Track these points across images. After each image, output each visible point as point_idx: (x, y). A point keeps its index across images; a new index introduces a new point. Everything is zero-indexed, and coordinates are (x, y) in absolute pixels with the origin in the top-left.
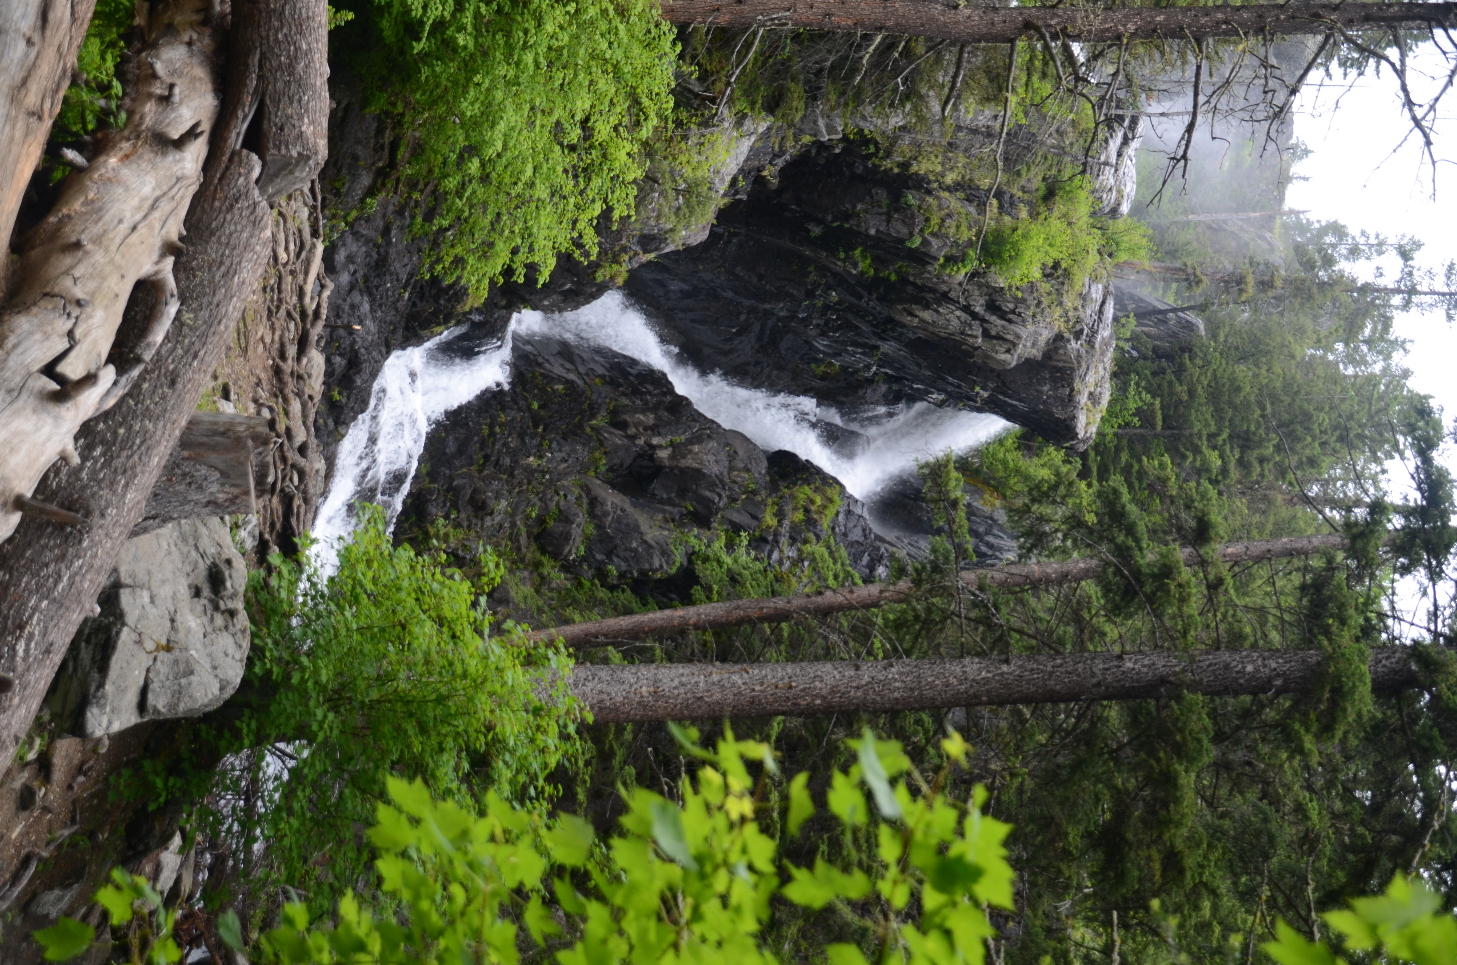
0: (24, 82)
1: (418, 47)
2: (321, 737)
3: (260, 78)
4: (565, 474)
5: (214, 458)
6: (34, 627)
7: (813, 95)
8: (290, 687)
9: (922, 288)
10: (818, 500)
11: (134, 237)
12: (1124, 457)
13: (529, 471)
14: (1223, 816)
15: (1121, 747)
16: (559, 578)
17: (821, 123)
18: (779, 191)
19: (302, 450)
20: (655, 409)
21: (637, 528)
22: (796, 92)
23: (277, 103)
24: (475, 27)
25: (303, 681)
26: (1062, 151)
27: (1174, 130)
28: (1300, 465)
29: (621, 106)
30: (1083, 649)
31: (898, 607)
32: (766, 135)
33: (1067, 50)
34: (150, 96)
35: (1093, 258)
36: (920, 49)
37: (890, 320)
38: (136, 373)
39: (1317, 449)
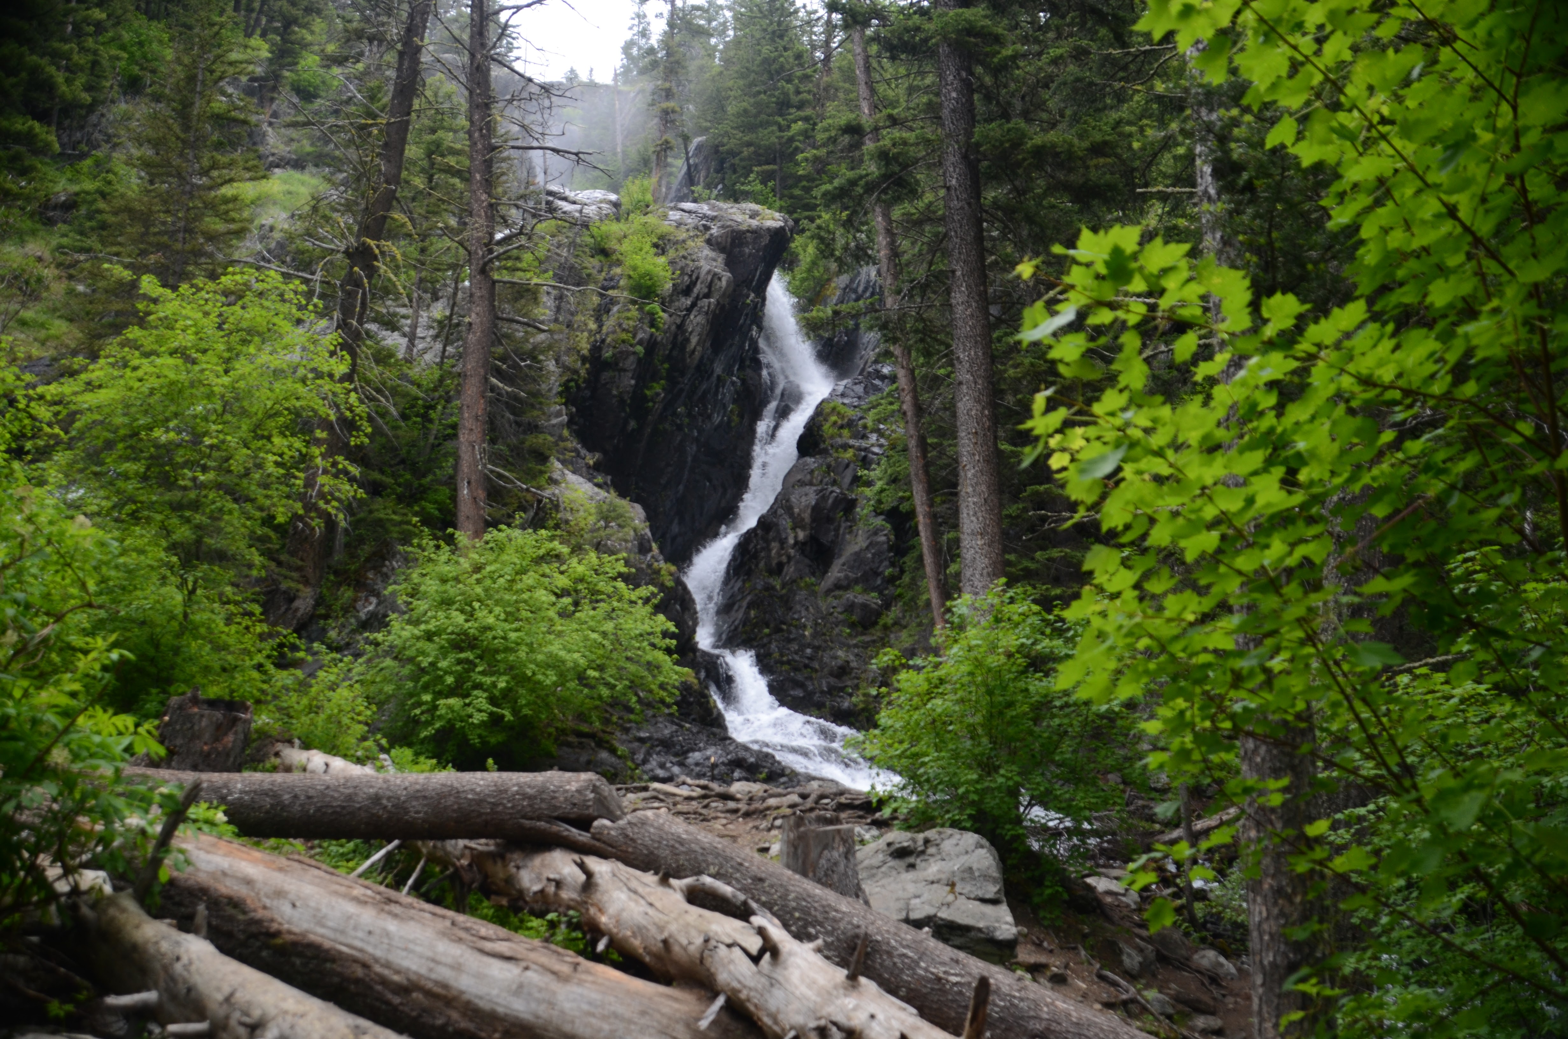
0: (554, 973)
1: (508, 716)
2: (1017, 779)
3: (539, 819)
4: (818, 609)
5: (813, 855)
6: (940, 970)
7: (534, 428)
8: (981, 801)
9: (674, 344)
10: (834, 418)
11: (658, 904)
12: (797, 192)
13: (814, 635)
14: (1062, 116)
15: (1015, 189)
16: (895, 612)
17: (554, 421)
18: (604, 452)
19: (804, 796)
20: (767, 542)
21: (857, 554)
22: (532, 440)
23: (556, 808)
24: (492, 674)
25: (976, 792)
26: (573, 244)
27: (556, 163)
28: (801, 65)
29: (545, 568)
30: (942, 219)
31: (914, 354)
32: (563, 462)
33: (500, 243)
34: (556, 894)
35: (651, 219)
36: (500, 350)
37: (698, 368)
38: (754, 905)
39: (789, 53)
